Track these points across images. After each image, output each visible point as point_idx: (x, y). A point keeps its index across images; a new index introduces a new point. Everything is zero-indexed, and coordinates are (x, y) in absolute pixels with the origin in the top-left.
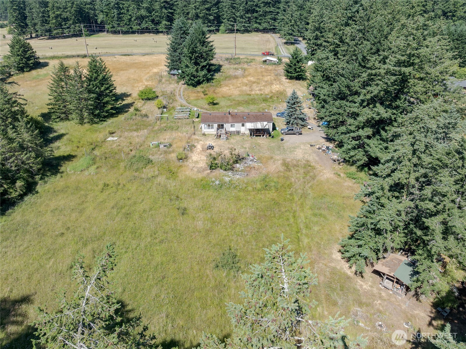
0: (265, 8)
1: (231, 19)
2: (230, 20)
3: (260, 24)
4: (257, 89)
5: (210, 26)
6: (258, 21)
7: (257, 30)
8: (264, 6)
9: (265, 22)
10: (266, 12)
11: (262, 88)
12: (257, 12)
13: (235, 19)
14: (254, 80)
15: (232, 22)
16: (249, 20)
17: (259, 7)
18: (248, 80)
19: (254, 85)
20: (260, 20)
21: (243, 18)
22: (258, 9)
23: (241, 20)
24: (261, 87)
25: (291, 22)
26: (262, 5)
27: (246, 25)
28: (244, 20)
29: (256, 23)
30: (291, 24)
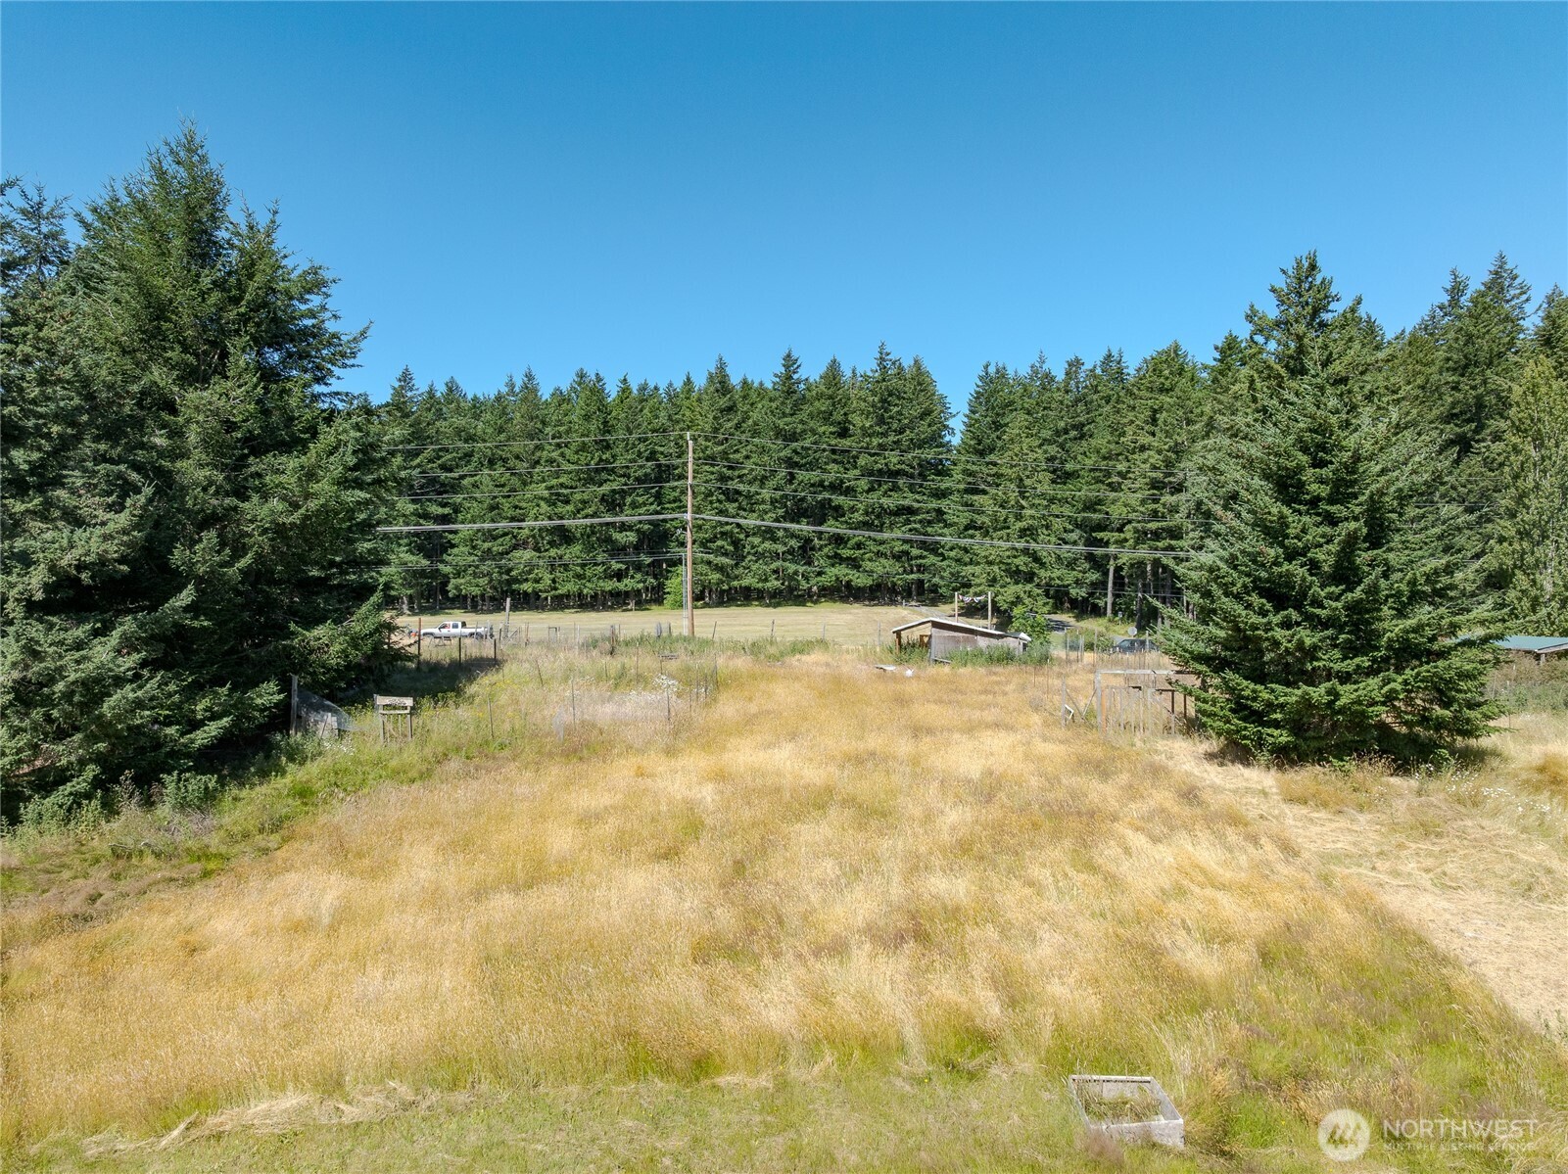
0: (873, 498)
1: (719, 543)
2: (713, 546)
3: (853, 562)
4: (858, 907)
5: (619, 575)
6: (846, 553)
7: (845, 593)
8: (871, 490)
9: (879, 554)
10: (884, 511)
11: (951, 886)
12: (838, 512)
13: (736, 543)
14: (814, 775)
15: (726, 554)
16: (805, 551)
17: (849, 492)
18: (721, 776)
19: (809, 833)
20: (859, 546)
21: (774, 540)
22: (839, 500)
23: (767, 545)
24: (916, 866)
25: (1019, 517)
26: (863, 484)
27: (792, 568)
28: (781, 549)
29: (837, 559)
30: (1020, 525)
